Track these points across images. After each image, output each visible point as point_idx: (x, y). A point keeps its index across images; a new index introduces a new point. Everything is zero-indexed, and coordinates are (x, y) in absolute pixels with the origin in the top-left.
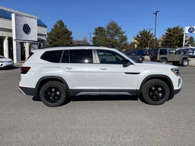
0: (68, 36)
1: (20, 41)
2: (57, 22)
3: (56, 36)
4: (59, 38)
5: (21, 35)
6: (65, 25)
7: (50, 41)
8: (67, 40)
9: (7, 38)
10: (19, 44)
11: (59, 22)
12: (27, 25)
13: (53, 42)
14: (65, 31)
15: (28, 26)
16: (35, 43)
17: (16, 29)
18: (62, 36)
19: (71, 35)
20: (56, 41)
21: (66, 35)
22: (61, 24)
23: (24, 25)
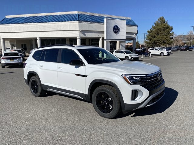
0: (168, 31)
1: (109, 40)
2: (158, 19)
3: (155, 33)
4: (158, 34)
5: (111, 35)
6: (166, 21)
7: (150, 37)
8: (167, 35)
9: (101, 38)
10: (109, 42)
11: (161, 19)
12: (116, 26)
13: (153, 39)
14: (165, 27)
15: (118, 27)
16: (123, 41)
17: (107, 31)
18: (162, 32)
19: (171, 31)
20: (155, 37)
21: (166, 30)
22: (163, 21)
23: (114, 27)
